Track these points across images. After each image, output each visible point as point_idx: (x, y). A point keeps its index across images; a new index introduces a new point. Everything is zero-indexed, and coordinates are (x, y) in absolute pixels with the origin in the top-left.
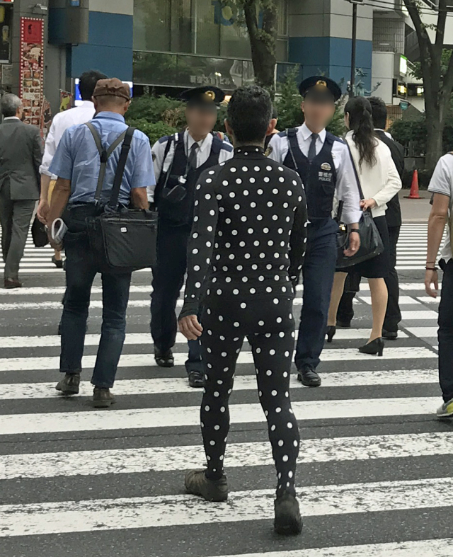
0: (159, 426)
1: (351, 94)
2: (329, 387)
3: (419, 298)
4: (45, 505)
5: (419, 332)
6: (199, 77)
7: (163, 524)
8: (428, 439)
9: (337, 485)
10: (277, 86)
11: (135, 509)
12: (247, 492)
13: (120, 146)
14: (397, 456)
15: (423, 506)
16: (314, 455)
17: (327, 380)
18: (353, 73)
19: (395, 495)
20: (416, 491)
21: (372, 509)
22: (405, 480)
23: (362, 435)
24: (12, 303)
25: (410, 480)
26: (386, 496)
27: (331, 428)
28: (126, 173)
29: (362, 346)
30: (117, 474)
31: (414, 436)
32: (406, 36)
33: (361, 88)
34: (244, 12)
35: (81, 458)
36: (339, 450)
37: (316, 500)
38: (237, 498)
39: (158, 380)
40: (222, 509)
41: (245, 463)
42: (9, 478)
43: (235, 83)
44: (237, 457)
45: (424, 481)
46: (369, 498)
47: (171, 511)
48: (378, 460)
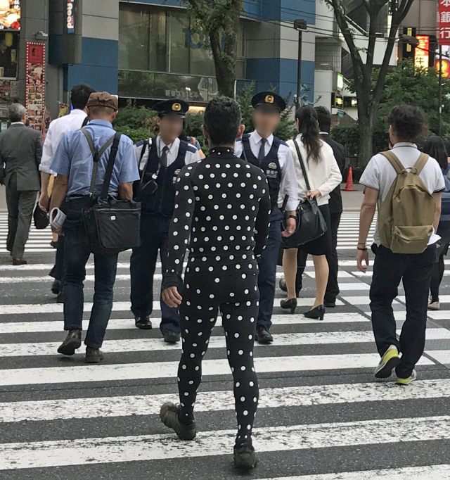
0: (140, 378)
1: (297, 105)
2: (280, 346)
3: (353, 272)
4: (46, 443)
5: (353, 300)
6: (172, 92)
7: (142, 458)
8: (361, 388)
9: (286, 426)
10: (237, 98)
11: (120, 447)
12: (212, 432)
13: (109, 148)
14: (335, 402)
15: (356, 444)
16: (267, 402)
17: (278, 340)
18: (299, 88)
19: (333, 434)
20: (350, 431)
21: (314, 446)
22: (342, 422)
23: (306, 385)
24: (19, 277)
25: (346, 422)
26: (326, 435)
27: (281, 379)
28: (115, 171)
29: (307, 311)
30: (105, 418)
31: (349, 386)
32: (342, 57)
33: (305, 100)
34: (209, 38)
35: (76, 405)
36: (288, 397)
37: (269, 438)
38: (204, 437)
39: (139, 340)
40: (191, 446)
41: (210, 408)
42: (17, 420)
43: (203, 97)
44: (203, 404)
45: (357, 423)
46: (312, 437)
47: (150, 447)
48: (320, 406)
